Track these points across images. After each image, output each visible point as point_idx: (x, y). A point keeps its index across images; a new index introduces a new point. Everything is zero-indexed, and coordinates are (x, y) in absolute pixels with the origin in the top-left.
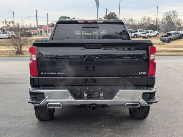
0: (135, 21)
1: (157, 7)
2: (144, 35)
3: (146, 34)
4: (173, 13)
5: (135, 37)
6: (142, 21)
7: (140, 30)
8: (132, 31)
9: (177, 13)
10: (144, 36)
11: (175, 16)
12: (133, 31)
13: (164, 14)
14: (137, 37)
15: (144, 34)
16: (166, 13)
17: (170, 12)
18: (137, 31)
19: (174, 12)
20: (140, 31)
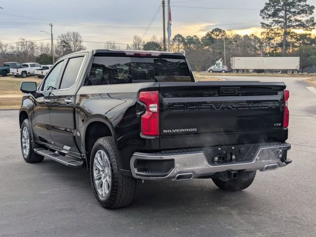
0: (6, 46)
1: (52, 26)
2: (39, 73)
3: (43, 71)
4: (74, 37)
5: (24, 75)
6: (18, 48)
7: (32, 63)
8: (16, 66)
9: (81, 38)
10: (41, 74)
11: (77, 41)
12: (18, 64)
13: (59, 37)
14: (27, 76)
15: (40, 71)
16: (62, 35)
17: (68, 35)
18: (27, 66)
19: (76, 35)
20: (32, 66)
